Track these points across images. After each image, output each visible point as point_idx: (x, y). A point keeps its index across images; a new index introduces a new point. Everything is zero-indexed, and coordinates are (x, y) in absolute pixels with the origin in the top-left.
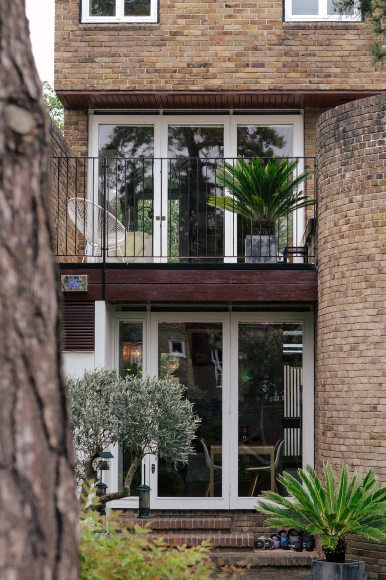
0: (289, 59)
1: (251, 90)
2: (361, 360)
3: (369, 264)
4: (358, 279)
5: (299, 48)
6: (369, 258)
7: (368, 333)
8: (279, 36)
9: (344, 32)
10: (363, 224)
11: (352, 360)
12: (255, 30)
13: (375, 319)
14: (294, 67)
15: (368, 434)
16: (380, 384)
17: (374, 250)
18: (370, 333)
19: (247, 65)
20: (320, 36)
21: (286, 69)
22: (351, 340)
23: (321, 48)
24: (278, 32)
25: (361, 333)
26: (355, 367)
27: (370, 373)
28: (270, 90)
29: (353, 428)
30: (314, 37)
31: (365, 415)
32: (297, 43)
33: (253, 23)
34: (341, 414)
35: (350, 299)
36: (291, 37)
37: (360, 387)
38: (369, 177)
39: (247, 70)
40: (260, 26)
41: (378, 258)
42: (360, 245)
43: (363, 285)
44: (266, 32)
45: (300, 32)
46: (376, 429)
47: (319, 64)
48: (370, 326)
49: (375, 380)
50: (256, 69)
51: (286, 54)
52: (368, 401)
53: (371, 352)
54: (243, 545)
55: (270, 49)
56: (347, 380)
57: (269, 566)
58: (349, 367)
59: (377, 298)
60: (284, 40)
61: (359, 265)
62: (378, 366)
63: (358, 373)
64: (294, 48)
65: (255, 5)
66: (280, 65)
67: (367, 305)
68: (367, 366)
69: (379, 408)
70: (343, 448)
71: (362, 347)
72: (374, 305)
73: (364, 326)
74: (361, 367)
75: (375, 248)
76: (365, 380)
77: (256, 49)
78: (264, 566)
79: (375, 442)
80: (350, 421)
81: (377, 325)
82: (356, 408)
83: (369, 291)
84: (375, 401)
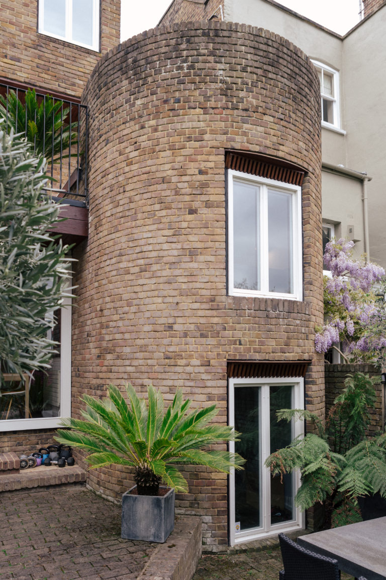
0: (43, 63)
1: (8, 78)
2: (154, 281)
3: (165, 186)
4: (149, 202)
5: (51, 56)
6: (164, 180)
7: (162, 253)
8: (34, 41)
9: (87, 55)
10: (157, 148)
11: (141, 282)
12: (13, 29)
13: (170, 239)
14: (47, 70)
15: (162, 354)
16: (177, 303)
17: (170, 172)
18: (166, 253)
19: (6, 57)
20: (67, 51)
21: (39, 70)
22: (142, 262)
23: (68, 62)
24: (33, 37)
25: (154, 254)
26: (145, 288)
27: (165, 293)
28: (25, 82)
29: (143, 349)
30: (62, 52)
31: (158, 334)
32: (49, 52)
33: (11, 23)
34: (127, 336)
35: (139, 223)
36: (44, 45)
37: (153, 307)
38: (166, 102)
39: (5, 60)
40: (18, 28)
41: (174, 179)
42: (154, 169)
43: (157, 207)
44: (22, 35)
45: (52, 44)
46: (172, 349)
47: (67, 74)
48: (165, 246)
49: (170, 300)
50: (13, 62)
51: (40, 57)
52: (162, 321)
53: (167, 272)
54: (9, 467)
55: (26, 50)
56: (135, 302)
57: (39, 487)
58: (137, 289)
59: (174, 218)
60: (38, 45)
61: (152, 188)
62: (175, 286)
63: (149, 294)
64: (46, 55)
65: (13, 9)
66: (35, 65)
67: (161, 226)
68: (161, 286)
69: (176, 327)
70: (129, 369)
71: (155, 267)
72: (170, 225)
73: (158, 247)
74: (153, 287)
75: (171, 170)
76: (160, 300)
77: (14, 45)
78: (33, 488)
79: (172, 362)
80: (139, 342)
81: (173, 245)
82: (147, 328)
83: (164, 213)
84: (171, 320)
